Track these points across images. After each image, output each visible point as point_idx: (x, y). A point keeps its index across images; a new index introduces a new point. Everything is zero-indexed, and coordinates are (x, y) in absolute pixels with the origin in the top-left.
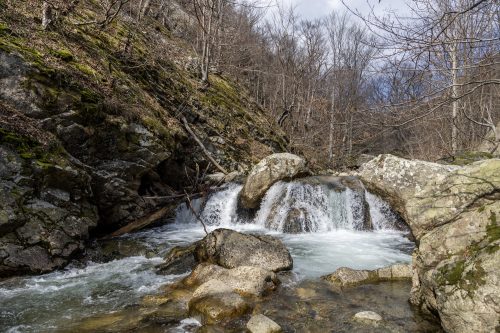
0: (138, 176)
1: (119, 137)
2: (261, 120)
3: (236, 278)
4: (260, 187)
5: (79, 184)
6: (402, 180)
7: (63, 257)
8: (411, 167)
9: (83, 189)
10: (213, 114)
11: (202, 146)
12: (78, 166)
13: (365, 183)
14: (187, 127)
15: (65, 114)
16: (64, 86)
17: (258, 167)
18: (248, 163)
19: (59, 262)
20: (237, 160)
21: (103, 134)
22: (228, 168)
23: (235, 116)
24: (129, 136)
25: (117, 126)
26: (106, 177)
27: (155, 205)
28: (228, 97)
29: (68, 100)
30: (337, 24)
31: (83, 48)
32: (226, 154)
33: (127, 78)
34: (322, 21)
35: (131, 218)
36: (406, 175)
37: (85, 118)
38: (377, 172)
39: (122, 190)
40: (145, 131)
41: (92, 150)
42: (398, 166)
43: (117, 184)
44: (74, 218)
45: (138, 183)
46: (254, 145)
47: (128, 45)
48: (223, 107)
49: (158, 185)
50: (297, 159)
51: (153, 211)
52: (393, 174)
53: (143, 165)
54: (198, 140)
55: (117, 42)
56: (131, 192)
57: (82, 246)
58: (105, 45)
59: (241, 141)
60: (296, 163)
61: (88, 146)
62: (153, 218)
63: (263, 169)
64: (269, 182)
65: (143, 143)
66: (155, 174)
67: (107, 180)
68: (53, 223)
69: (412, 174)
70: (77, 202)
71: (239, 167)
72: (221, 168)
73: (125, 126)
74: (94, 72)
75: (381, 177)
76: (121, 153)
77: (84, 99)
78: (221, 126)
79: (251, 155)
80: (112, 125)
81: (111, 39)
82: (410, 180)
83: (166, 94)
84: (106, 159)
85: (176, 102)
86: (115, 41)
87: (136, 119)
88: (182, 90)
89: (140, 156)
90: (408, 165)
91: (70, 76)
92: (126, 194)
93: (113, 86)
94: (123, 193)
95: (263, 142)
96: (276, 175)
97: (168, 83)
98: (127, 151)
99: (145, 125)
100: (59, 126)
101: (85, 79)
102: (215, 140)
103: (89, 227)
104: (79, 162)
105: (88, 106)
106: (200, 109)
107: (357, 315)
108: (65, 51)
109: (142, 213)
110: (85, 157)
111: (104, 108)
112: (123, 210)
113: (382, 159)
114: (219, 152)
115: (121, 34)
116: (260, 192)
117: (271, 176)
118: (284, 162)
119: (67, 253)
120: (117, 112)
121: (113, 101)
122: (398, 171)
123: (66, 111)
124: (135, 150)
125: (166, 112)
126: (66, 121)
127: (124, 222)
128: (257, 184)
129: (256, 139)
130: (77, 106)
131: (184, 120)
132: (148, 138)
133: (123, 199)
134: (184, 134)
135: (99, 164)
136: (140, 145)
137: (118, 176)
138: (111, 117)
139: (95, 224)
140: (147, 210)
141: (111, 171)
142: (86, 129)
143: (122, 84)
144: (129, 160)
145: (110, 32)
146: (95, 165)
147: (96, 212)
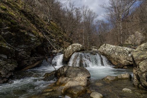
0: (30, 50)
1: (24, 37)
2: (65, 35)
3: (76, 81)
4: (70, 54)
5: (11, 52)
6: (111, 51)
7: (7, 78)
8: (114, 47)
9: (12, 54)
10: (52, 32)
11: (50, 42)
12: (10, 46)
13: (100, 52)
14: (45, 36)
15: (5, 28)
16: (4, 18)
17: (69, 48)
18: (63, 47)
19: (5, 80)
20: (60, 46)
21: (19, 36)
22: (57, 49)
23: (58, 33)
24: (28, 37)
25: (24, 33)
26: (19, 51)
27: (36, 60)
28: (56, 28)
29: (6, 23)
30: (85, 9)
31: (9, 7)
32: (56, 45)
33: (26, 18)
34: (80, 8)
35: (28, 64)
36: (112, 50)
37: (12, 30)
38: (104, 49)
39: (25, 55)
40: (33, 35)
41: (14, 41)
42: (110, 47)
43: (23, 53)
44: (9, 64)
45: (30, 53)
46: (64, 42)
47: (25, 8)
48: (54, 30)
49: (36, 54)
50: (81, 45)
51: (35, 62)
52: (109, 49)
53: (32, 46)
54: (48, 40)
55: (21, 7)
56: (28, 56)
57: (13, 74)
58: (17, 7)
59: (61, 41)
60: (80, 46)
61: (13, 40)
62: (35, 64)
63: (70, 48)
64: (72, 52)
65: (32, 39)
66: (35, 50)
67: (20, 52)
68: (2, 66)
69: (114, 49)
70: (10, 59)
71: (61, 49)
72: (55, 49)
73: (26, 33)
74: (14, 15)
75: (105, 50)
76: (25, 43)
77: (12, 23)
78: (54, 36)
79: (64, 45)
80: (22, 33)
81: (19, 5)
82: (114, 51)
83: (38, 25)
84: (19, 44)
85: (41, 28)
86: (20, 6)
87: (30, 31)
88: (42, 24)
89: (31, 43)
90: (113, 47)
91: (6, 15)
92: (27, 56)
93: (21, 20)
94: (25, 56)
95: (67, 41)
96: (75, 50)
97: (38, 21)
98: (27, 42)
99: (33, 33)
100: (2, 32)
101: (12, 17)
102: (53, 40)
103: (15, 67)
104: (10, 45)
105: (14, 26)
106: (48, 30)
107: (123, 89)
108: (4, 7)
109: (32, 63)
110: (12, 44)
111: (19, 27)
112: (25, 62)
113: (105, 45)
114: (54, 44)
115: (22, 4)
116: (69, 55)
117: (73, 51)
118: (77, 46)
119: (8, 76)
120: (24, 28)
121: (22, 25)
122: (110, 48)
123: (5, 27)
124: (30, 41)
125: (38, 30)
126: (5, 31)
127: (25, 66)
128: (69, 53)
129: (65, 40)
130: (9, 25)
131: (44, 33)
132: (34, 38)
133: (25, 58)
134: (44, 38)
135: (17, 46)
136: (31, 40)
137: (24, 50)
138: (21, 30)
139: (17, 67)
140: (34, 62)
141: (21, 48)
142: (12, 34)
143: (24, 19)
144: (28, 45)
145: (19, 3)
146: (15, 46)
147: (16, 62)
